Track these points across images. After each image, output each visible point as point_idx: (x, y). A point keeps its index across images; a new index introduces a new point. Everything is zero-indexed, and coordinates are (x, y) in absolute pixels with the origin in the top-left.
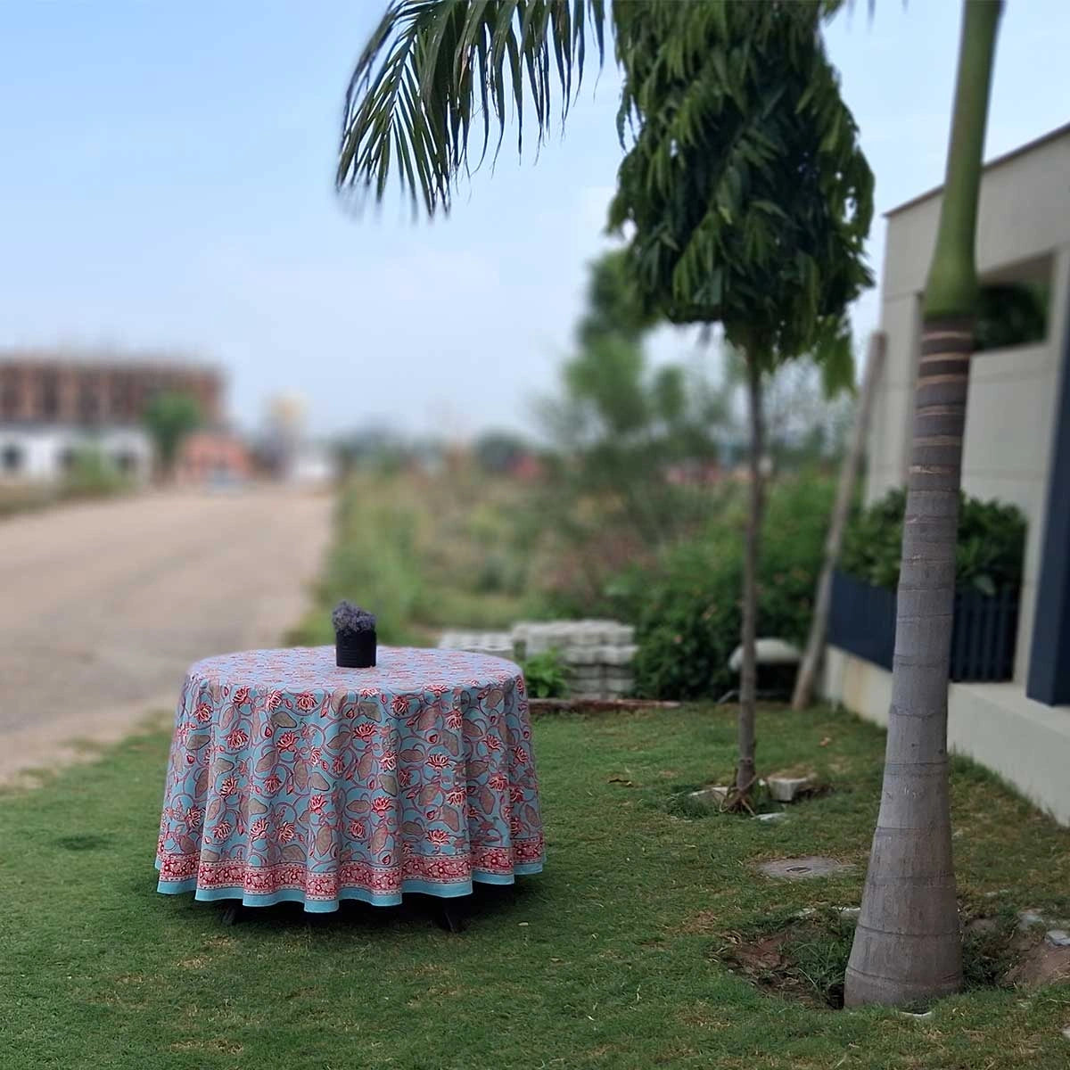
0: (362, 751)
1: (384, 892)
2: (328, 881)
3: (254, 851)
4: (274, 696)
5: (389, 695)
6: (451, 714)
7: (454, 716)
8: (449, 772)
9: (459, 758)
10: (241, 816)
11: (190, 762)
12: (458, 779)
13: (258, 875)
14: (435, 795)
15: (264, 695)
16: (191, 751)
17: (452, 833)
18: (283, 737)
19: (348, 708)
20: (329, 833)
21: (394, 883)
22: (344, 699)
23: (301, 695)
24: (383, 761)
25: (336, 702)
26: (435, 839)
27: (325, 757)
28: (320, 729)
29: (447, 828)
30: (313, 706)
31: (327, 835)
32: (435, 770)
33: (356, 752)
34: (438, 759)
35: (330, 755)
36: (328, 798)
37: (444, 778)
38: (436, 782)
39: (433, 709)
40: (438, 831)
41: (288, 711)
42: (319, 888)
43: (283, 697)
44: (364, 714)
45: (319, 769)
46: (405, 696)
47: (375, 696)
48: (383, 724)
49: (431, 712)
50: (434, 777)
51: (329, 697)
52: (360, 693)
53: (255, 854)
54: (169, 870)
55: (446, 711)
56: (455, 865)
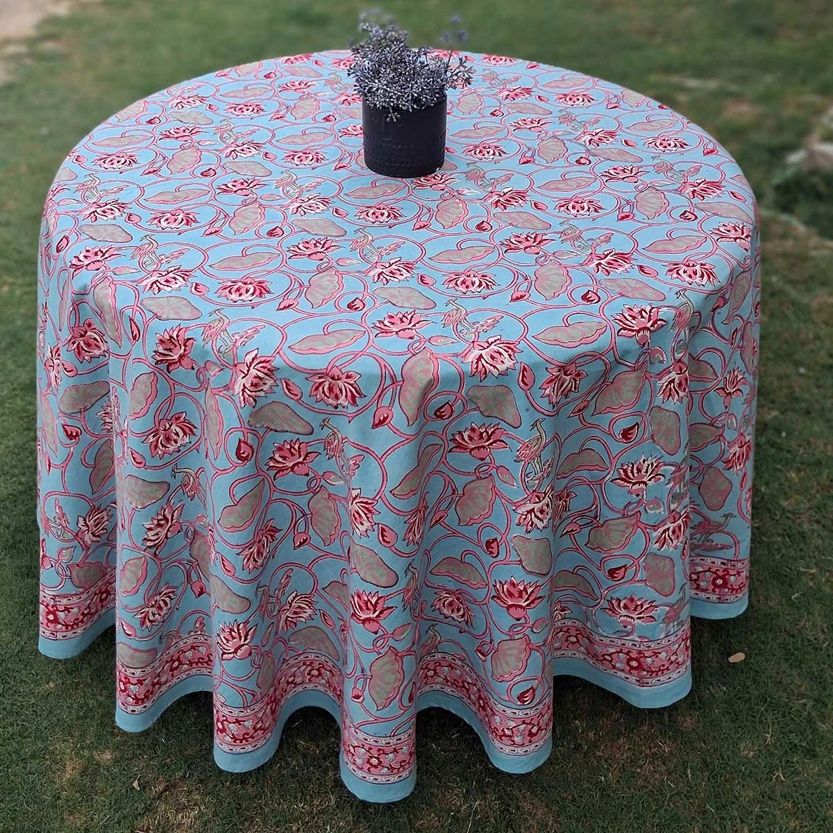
0: (469, 474)
1: (520, 750)
2: (395, 750)
3: (225, 677)
4: (253, 372)
5: (537, 365)
6: (667, 371)
7: (673, 375)
8: (661, 488)
9: (679, 457)
10: (194, 569)
11: (70, 436)
12: (676, 497)
13: (237, 721)
14: (628, 538)
15: (230, 364)
16: (70, 416)
17: (660, 599)
18: (280, 449)
19: (440, 400)
20: (397, 666)
21: (540, 729)
22: (431, 385)
23: (322, 375)
24: (523, 510)
25: (411, 395)
26: (623, 612)
27: (384, 517)
28: (372, 453)
29: (651, 594)
30: (354, 402)
31: (392, 671)
32: (630, 492)
33: (453, 475)
34: (639, 471)
35: (399, 512)
36: (396, 601)
37: (649, 503)
38: (631, 515)
39: (634, 375)
40: (632, 600)
41: (291, 403)
42: (374, 761)
43: (277, 375)
44: (478, 409)
45: (373, 541)
46: (572, 361)
47: (503, 374)
48: (524, 434)
49: (630, 381)
50: (630, 503)
51: (392, 382)
52: (468, 369)
53: (227, 683)
54: (56, 621)
55: (658, 368)
56: (663, 655)
